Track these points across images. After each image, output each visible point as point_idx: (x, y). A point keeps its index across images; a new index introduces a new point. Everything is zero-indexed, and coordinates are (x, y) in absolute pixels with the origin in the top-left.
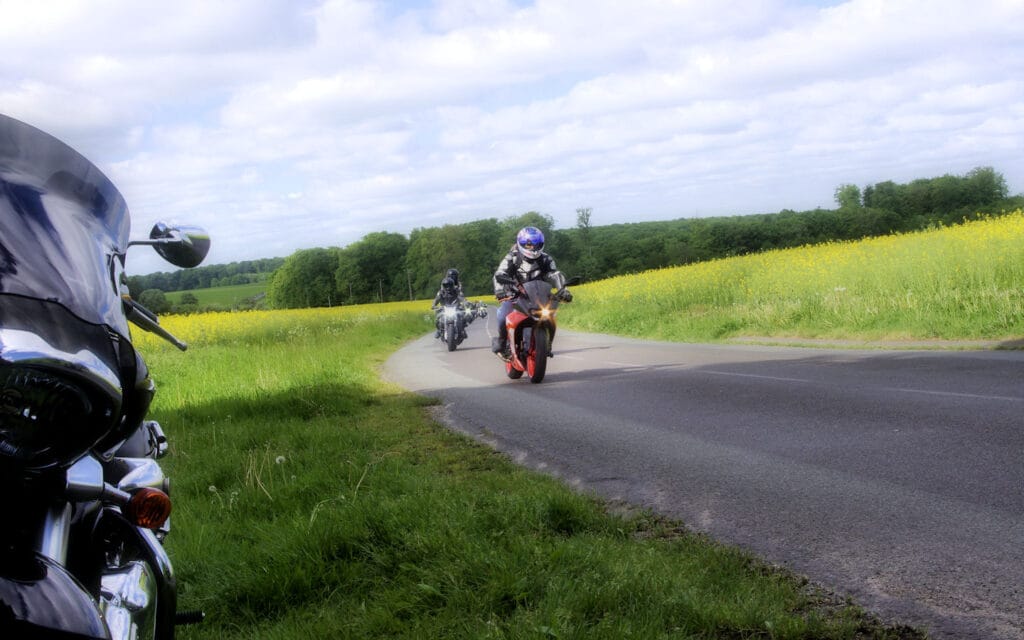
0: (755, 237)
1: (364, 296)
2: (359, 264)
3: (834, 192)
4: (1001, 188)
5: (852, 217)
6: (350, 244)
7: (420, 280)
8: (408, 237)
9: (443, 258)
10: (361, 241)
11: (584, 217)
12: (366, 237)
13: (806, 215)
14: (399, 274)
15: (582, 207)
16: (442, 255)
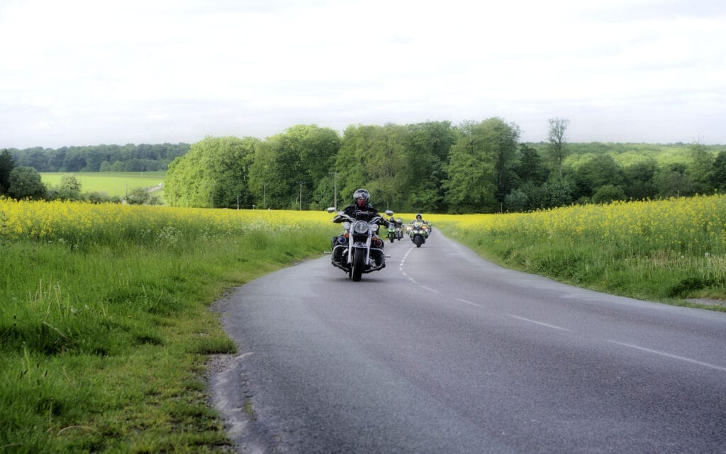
1: (280, 201)
2: (278, 160)
6: (270, 136)
8: (341, 135)
9: (380, 163)
10: (285, 133)
11: (558, 130)
12: (290, 130)
14: (326, 177)
15: (557, 118)
16: (379, 159)
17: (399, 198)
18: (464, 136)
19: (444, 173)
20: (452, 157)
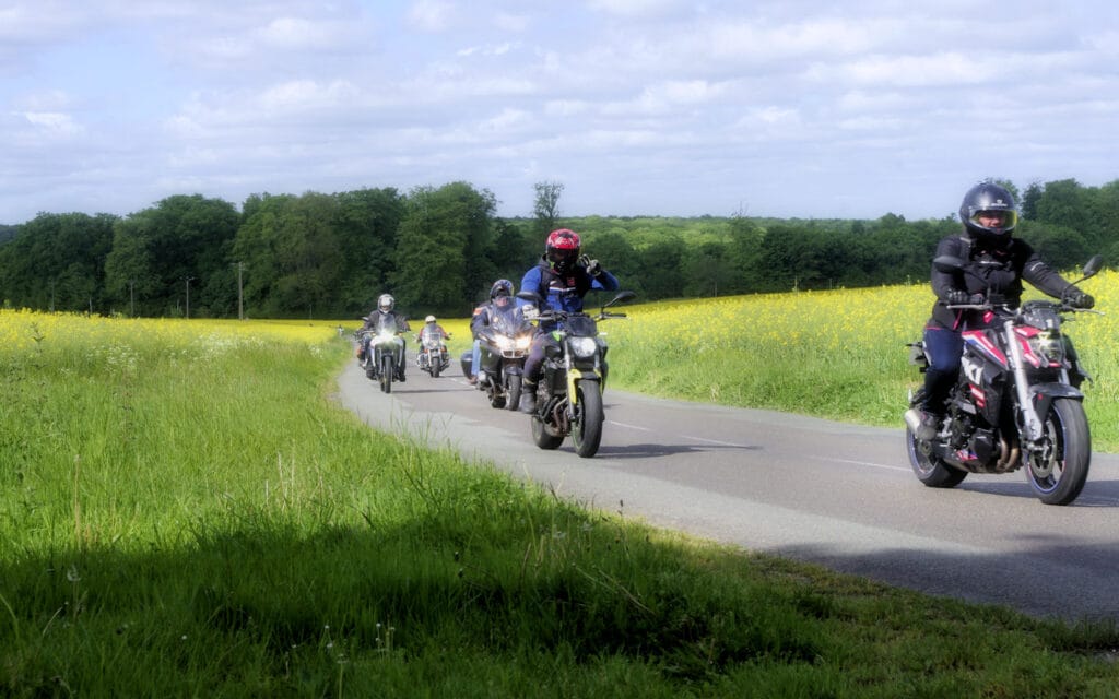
0: (837, 257)
1: (154, 304)
2: (148, 247)
6: (134, 212)
7: (257, 284)
8: (240, 209)
9: (298, 249)
10: (155, 207)
11: (548, 198)
12: (164, 202)
13: (923, 227)
14: (219, 270)
15: (546, 182)
16: (297, 244)
17: (327, 299)
18: (417, 209)
19: (389, 262)
20: (402, 240)
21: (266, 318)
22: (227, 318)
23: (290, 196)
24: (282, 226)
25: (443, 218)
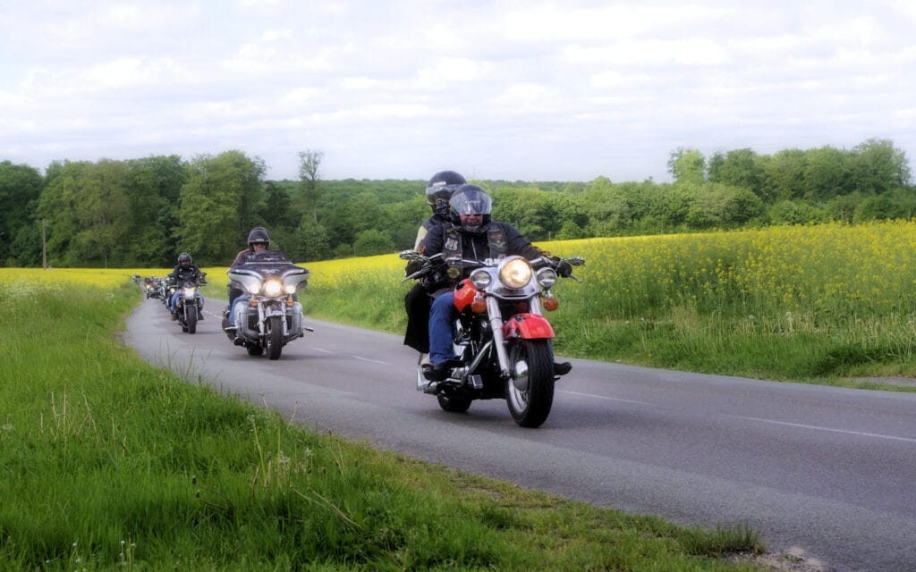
0: (555, 214)
3: (669, 158)
4: (900, 171)
5: (691, 196)
7: (58, 238)
8: (43, 174)
9: (94, 207)
11: (310, 164)
13: (627, 188)
14: (26, 226)
15: (309, 151)
16: (93, 203)
17: (119, 250)
18: (198, 173)
19: (174, 219)
20: (184, 201)
21: (67, 267)
22: (33, 267)
23: (87, 162)
24: (80, 188)
25: (220, 181)
